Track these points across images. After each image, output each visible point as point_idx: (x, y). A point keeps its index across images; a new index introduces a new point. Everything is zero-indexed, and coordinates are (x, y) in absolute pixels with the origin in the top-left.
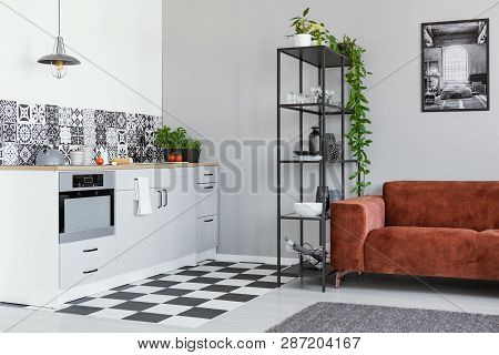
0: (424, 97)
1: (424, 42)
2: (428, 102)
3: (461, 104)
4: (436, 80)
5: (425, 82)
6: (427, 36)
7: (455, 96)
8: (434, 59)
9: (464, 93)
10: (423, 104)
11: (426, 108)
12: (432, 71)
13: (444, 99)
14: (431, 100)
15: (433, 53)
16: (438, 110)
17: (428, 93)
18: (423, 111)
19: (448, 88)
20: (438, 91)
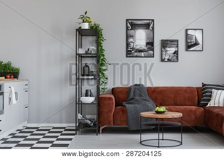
0: (127, 51)
1: (127, 27)
2: (129, 53)
3: (143, 54)
4: (132, 44)
5: (128, 45)
6: (129, 25)
7: (140, 51)
8: (132, 35)
9: (144, 49)
10: (127, 54)
11: (128, 55)
12: (131, 40)
13: (136, 52)
14: (130, 52)
15: (131, 32)
16: (133, 57)
17: (129, 49)
18: (127, 57)
19: (137, 47)
20: (133, 49)
